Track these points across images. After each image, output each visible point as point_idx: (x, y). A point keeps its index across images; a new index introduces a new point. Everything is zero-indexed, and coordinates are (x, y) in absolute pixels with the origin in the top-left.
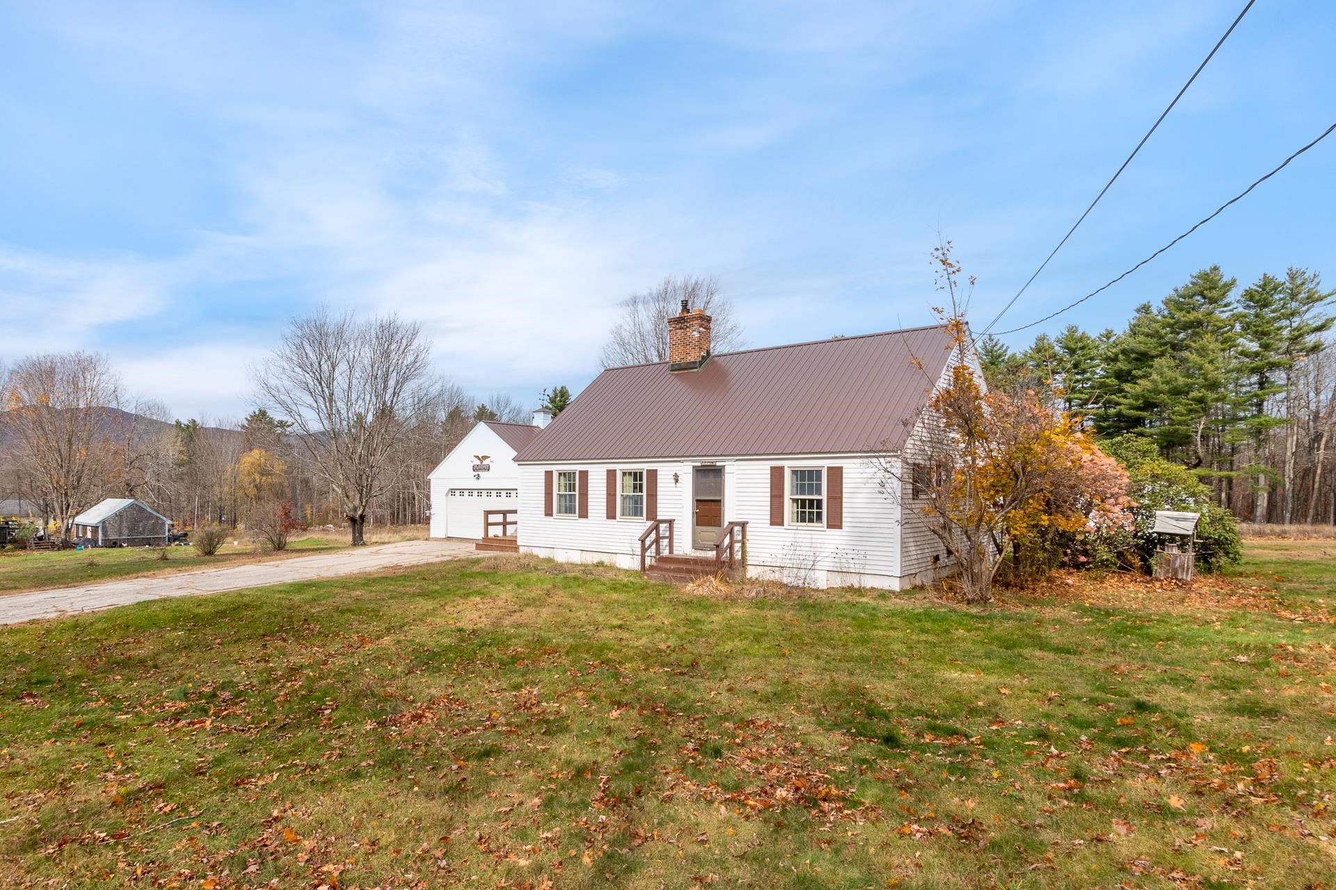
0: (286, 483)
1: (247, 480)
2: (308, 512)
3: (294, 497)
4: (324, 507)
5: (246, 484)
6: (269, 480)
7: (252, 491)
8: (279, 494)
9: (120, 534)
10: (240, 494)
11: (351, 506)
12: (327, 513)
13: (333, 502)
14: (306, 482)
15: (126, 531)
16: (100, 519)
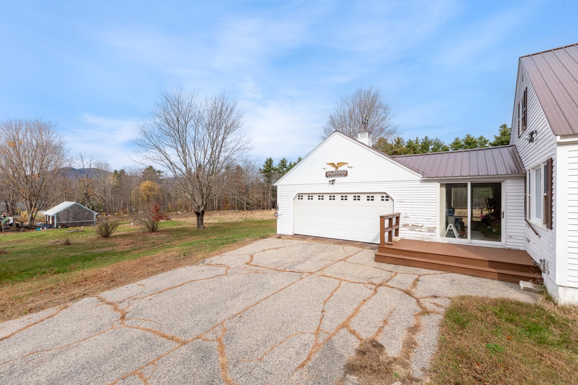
0: (160, 194)
1: (143, 193)
2: (170, 206)
3: (164, 201)
4: (176, 204)
5: (143, 195)
6: (153, 193)
7: (145, 198)
8: (157, 199)
9: (68, 220)
10: (140, 199)
11: (196, 205)
12: (177, 207)
13: (180, 202)
14: (169, 194)
15: (71, 219)
16: (55, 213)
